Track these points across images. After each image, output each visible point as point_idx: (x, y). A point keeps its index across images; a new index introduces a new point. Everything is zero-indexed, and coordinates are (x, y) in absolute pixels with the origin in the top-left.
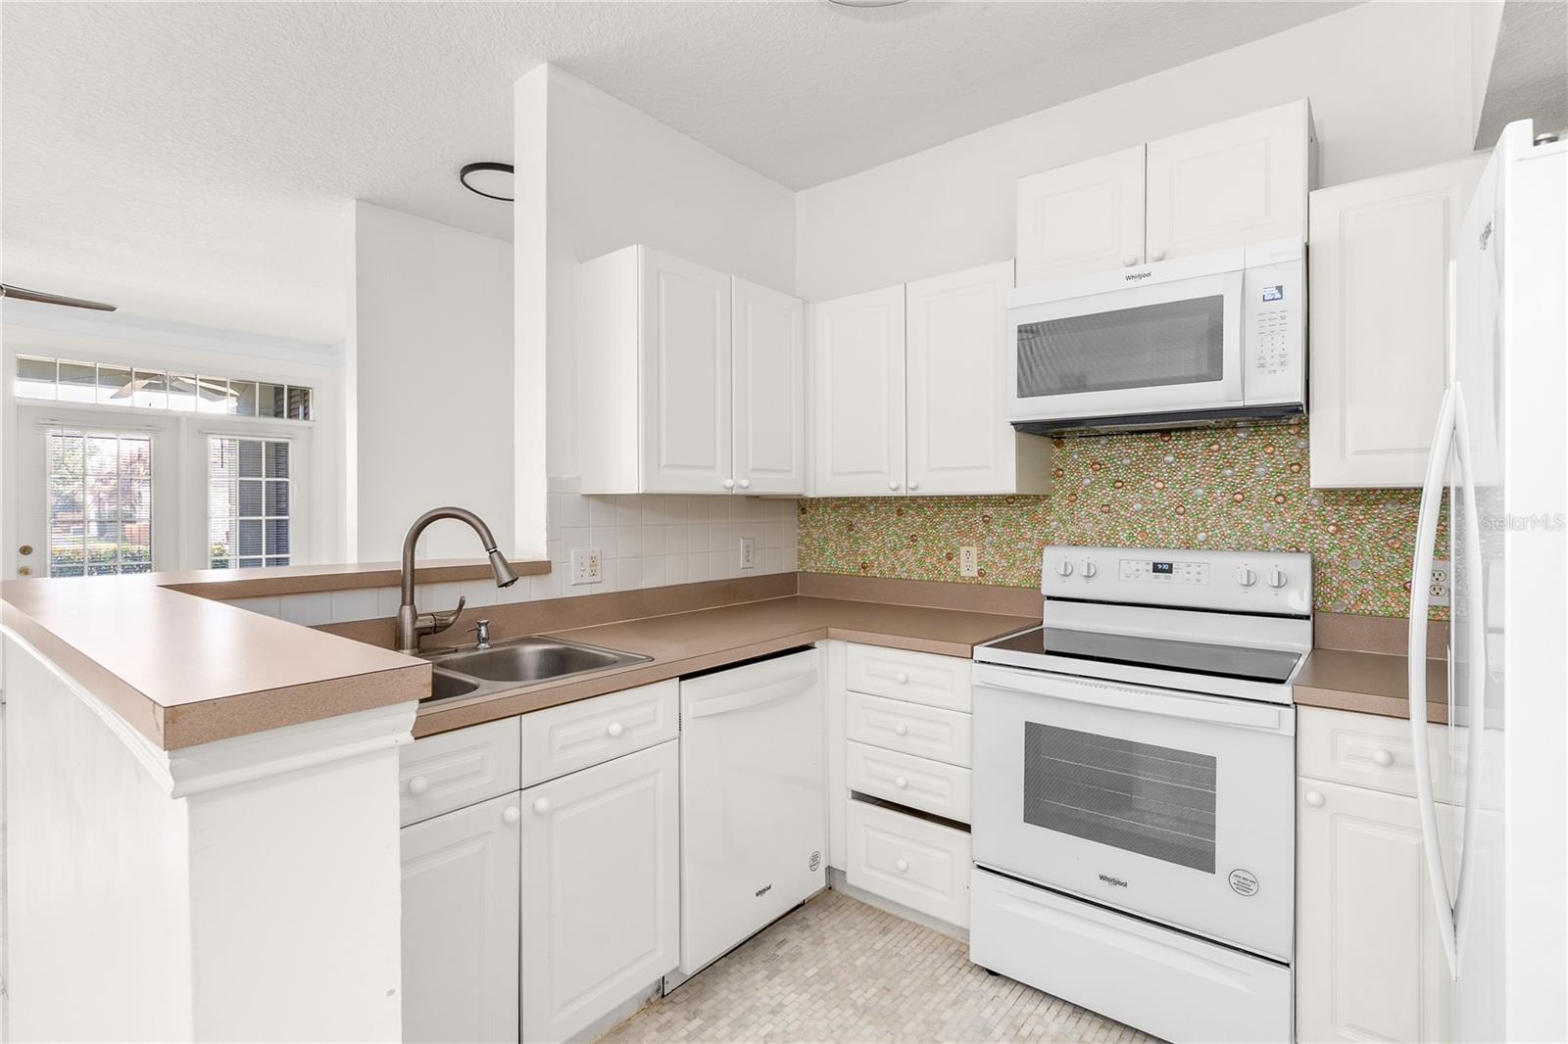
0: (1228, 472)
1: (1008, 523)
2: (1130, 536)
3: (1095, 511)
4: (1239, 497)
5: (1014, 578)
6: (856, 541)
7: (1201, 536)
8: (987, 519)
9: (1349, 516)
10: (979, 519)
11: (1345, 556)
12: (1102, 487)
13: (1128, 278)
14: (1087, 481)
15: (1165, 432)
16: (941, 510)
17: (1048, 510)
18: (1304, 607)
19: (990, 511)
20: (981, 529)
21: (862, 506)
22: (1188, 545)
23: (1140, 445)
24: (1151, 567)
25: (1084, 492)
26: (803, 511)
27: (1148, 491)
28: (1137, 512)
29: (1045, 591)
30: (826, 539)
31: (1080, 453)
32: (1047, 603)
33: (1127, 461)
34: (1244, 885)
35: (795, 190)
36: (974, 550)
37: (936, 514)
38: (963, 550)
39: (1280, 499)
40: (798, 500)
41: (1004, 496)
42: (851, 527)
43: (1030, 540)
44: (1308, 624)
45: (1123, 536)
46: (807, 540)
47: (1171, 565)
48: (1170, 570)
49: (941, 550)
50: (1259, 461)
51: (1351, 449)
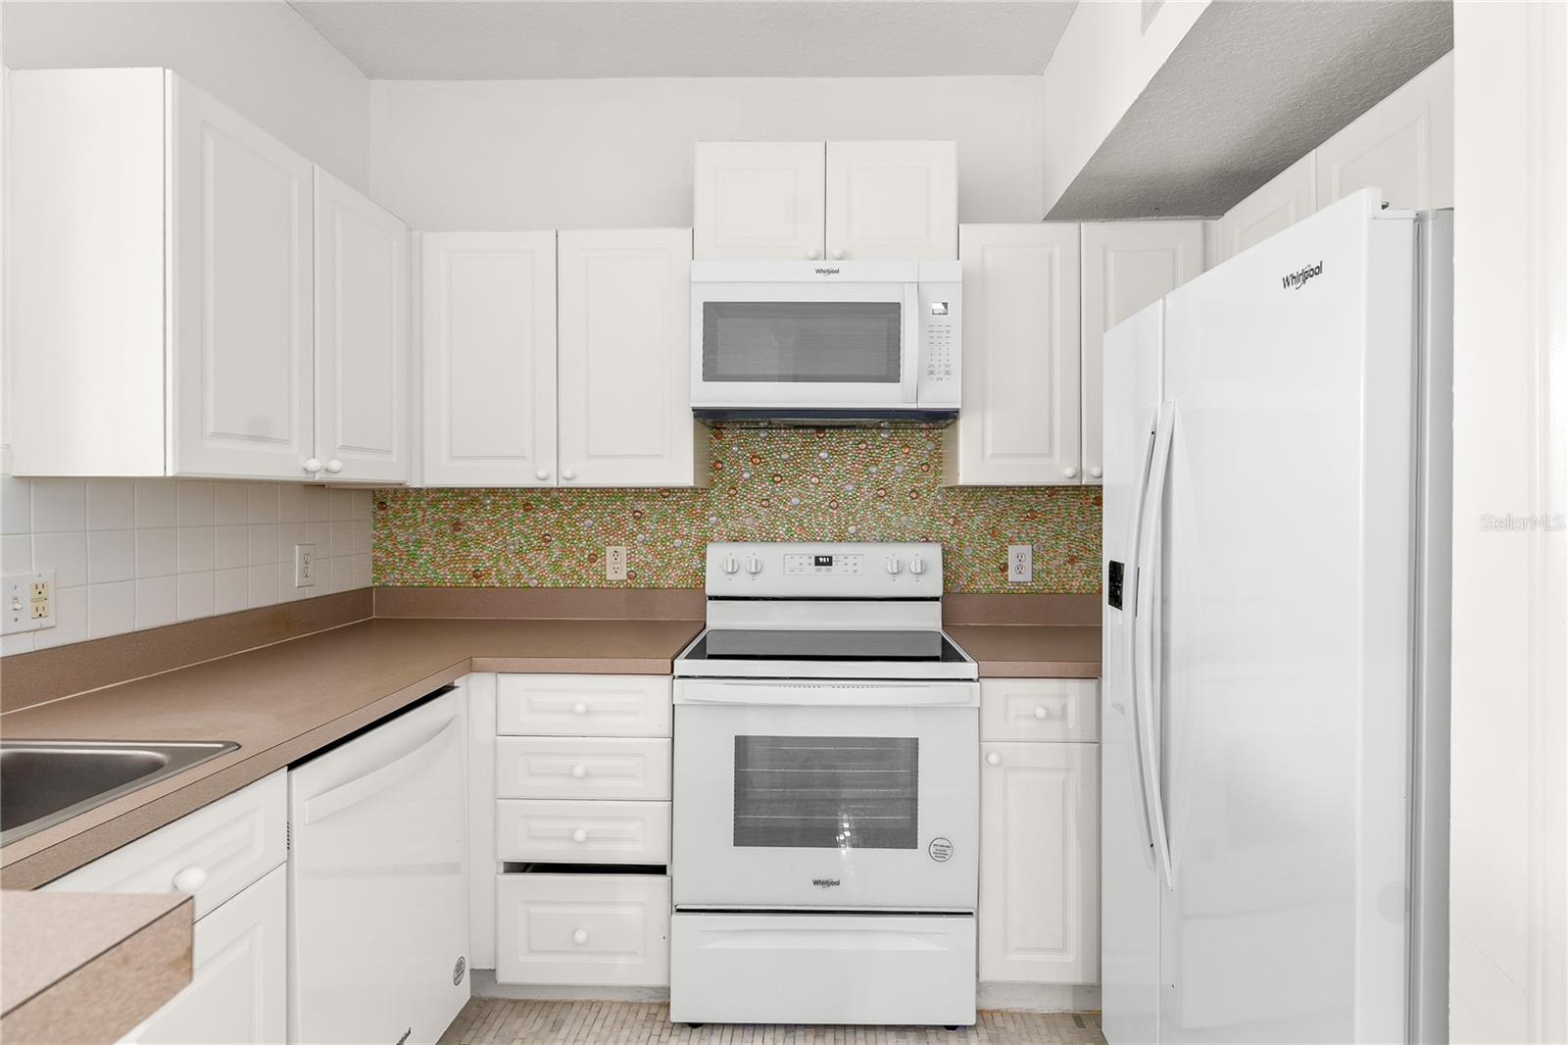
0: (874, 470)
1: (662, 520)
2: (788, 530)
3: (755, 505)
4: (882, 493)
5: (671, 579)
6: (464, 544)
7: (852, 529)
8: (638, 517)
9: (964, 509)
10: (628, 514)
11: (961, 544)
12: (762, 482)
13: (818, 271)
14: (746, 475)
15: (820, 428)
16: (581, 505)
17: (708, 504)
18: (939, 593)
19: (642, 506)
20: (631, 526)
21: (473, 501)
22: (841, 538)
23: (797, 439)
24: (813, 561)
25: (744, 486)
26: (382, 505)
27: (805, 486)
28: (795, 507)
29: (709, 591)
30: (419, 543)
31: (739, 445)
32: (709, 603)
33: (785, 456)
34: (941, 852)
35: (371, 76)
36: (623, 550)
37: (576, 509)
38: (610, 550)
39: (914, 495)
40: (373, 491)
41: (657, 489)
42: (457, 526)
43: (687, 537)
44: (938, 605)
45: (782, 531)
46: (388, 544)
47: (831, 558)
48: (830, 563)
49: (582, 550)
50: (898, 460)
51: (989, 451)
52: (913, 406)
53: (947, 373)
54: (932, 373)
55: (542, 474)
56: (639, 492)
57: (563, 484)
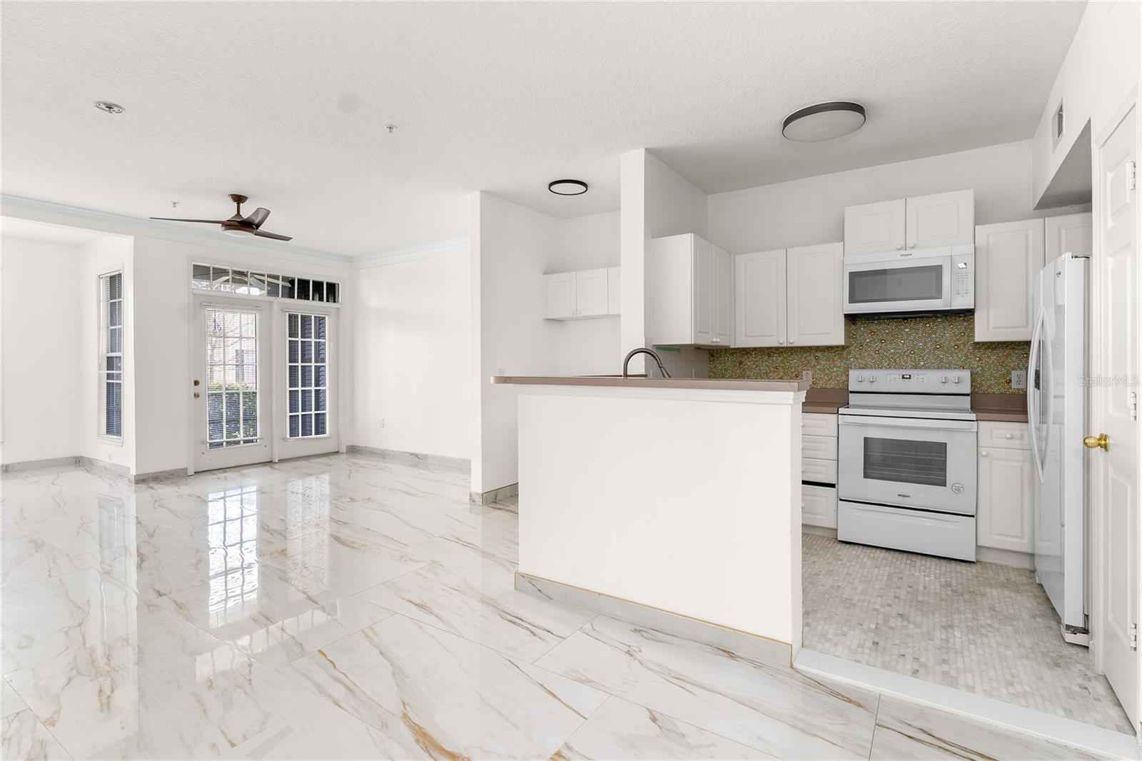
0: (934, 336)
1: (828, 360)
2: (888, 364)
3: (872, 353)
4: (938, 346)
5: (832, 385)
6: (744, 370)
7: (922, 363)
8: (817, 359)
9: (984, 354)
10: (813, 358)
11: (983, 370)
12: (876, 343)
13: (902, 255)
14: (868, 340)
15: (905, 319)
16: (792, 354)
17: (849, 353)
18: (969, 392)
19: (819, 354)
20: (814, 362)
21: (747, 353)
22: (916, 367)
23: (893, 325)
24: (901, 377)
25: (867, 345)
26: (712, 356)
27: (897, 344)
28: (892, 354)
29: (850, 389)
30: (726, 370)
31: (864, 327)
32: (850, 395)
33: (887, 331)
34: (958, 490)
35: (708, 194)
36: (810, 373)
38: (804, 372)
39: (956, 347)
40: (709, 350)
41: (826, 347)
42: (741, 363)
43: (840, 367)
44: (969, 398)
45: (886, 364)
46: (715, 370)
47: (910, 376)
48: (910, 378)
49: (792, 373)
50: (947, 333)
51: (991, 326)
52: (949, 308)
53: (967, 293)
54: (959, 294)
55: (781, 342)
56: (818, 349)
57: (789, 345)
